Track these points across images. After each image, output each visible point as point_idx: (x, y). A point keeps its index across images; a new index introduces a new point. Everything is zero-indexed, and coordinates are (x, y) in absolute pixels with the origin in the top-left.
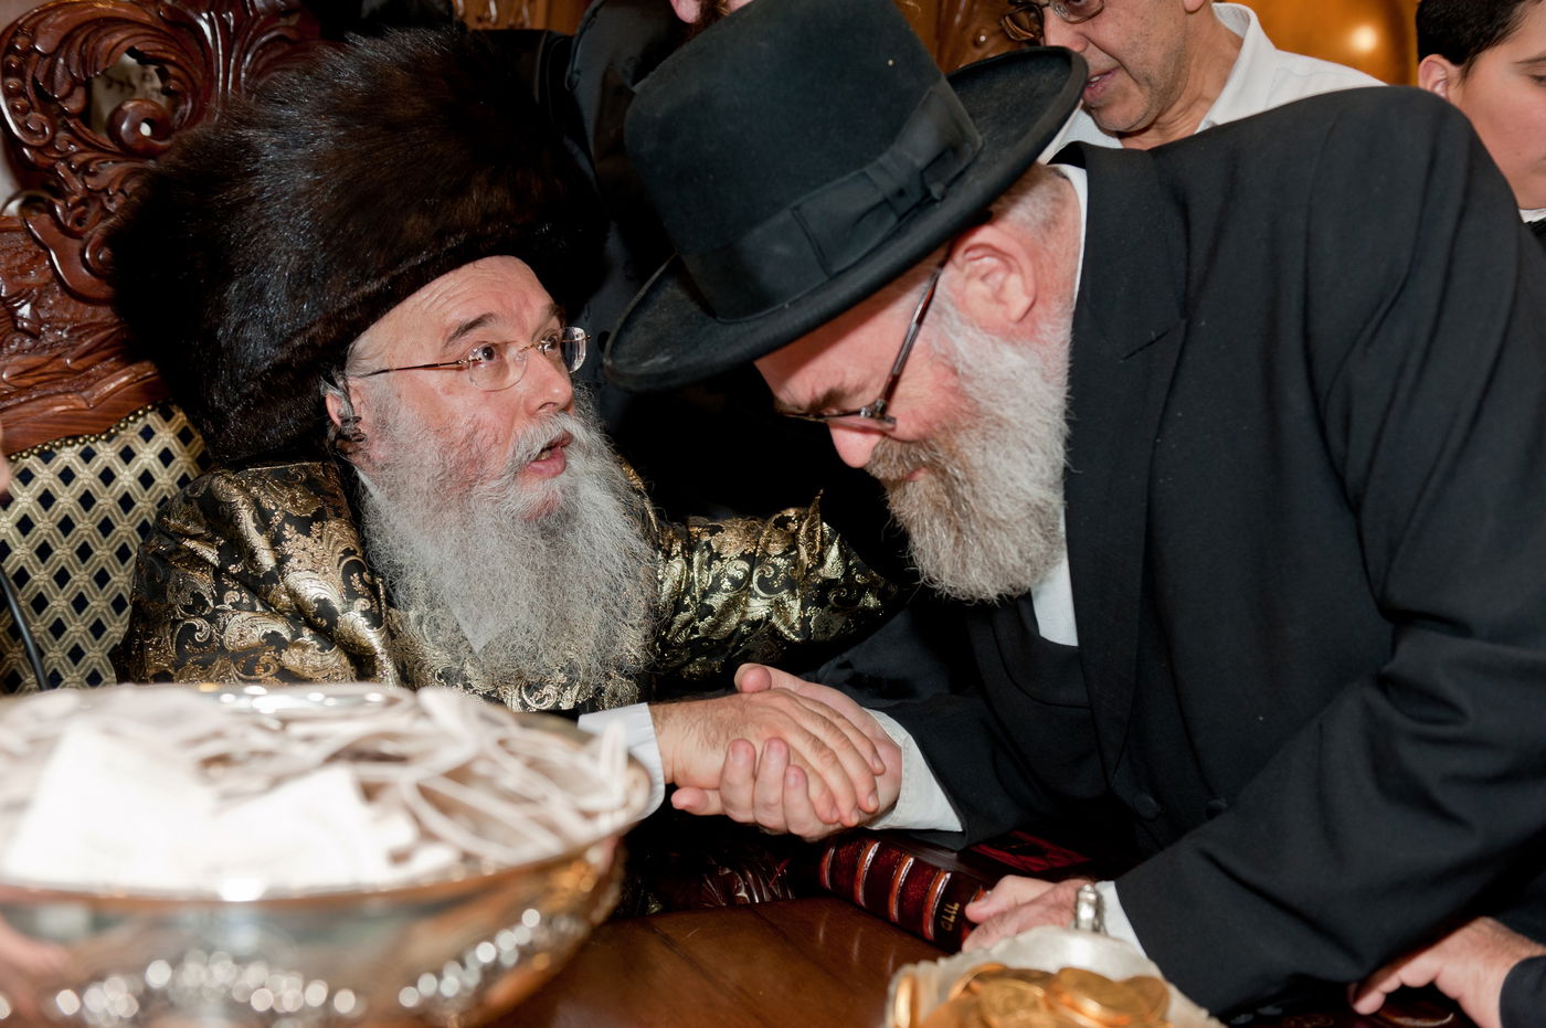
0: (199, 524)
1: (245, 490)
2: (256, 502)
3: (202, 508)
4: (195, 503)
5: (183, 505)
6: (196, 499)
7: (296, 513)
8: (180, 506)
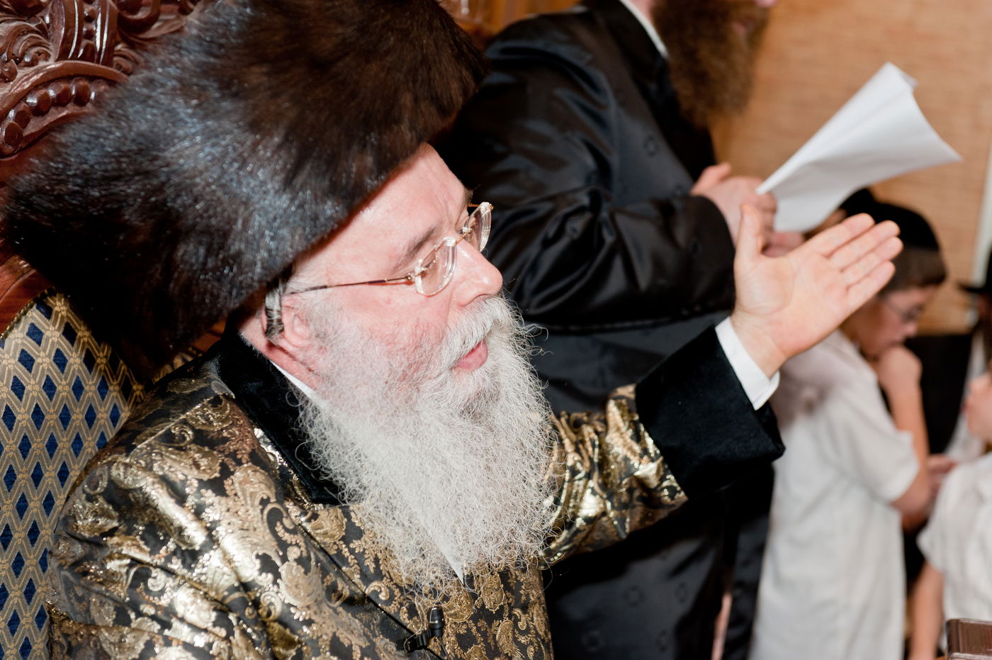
0: (110, 517)
1: (148, 468)
2: (165, 481)
3: (110, 501)
4: (101, 500)
5: (88, 505)
6: (100, 494)
7: (206, 477)
8: (84, 507)
